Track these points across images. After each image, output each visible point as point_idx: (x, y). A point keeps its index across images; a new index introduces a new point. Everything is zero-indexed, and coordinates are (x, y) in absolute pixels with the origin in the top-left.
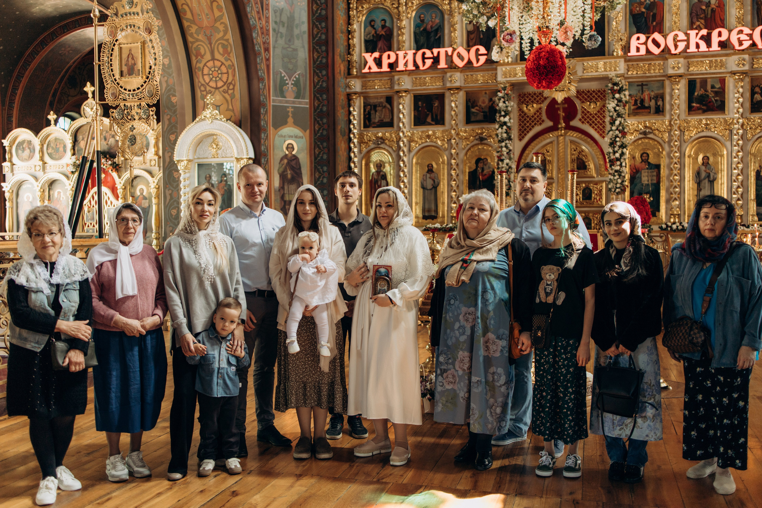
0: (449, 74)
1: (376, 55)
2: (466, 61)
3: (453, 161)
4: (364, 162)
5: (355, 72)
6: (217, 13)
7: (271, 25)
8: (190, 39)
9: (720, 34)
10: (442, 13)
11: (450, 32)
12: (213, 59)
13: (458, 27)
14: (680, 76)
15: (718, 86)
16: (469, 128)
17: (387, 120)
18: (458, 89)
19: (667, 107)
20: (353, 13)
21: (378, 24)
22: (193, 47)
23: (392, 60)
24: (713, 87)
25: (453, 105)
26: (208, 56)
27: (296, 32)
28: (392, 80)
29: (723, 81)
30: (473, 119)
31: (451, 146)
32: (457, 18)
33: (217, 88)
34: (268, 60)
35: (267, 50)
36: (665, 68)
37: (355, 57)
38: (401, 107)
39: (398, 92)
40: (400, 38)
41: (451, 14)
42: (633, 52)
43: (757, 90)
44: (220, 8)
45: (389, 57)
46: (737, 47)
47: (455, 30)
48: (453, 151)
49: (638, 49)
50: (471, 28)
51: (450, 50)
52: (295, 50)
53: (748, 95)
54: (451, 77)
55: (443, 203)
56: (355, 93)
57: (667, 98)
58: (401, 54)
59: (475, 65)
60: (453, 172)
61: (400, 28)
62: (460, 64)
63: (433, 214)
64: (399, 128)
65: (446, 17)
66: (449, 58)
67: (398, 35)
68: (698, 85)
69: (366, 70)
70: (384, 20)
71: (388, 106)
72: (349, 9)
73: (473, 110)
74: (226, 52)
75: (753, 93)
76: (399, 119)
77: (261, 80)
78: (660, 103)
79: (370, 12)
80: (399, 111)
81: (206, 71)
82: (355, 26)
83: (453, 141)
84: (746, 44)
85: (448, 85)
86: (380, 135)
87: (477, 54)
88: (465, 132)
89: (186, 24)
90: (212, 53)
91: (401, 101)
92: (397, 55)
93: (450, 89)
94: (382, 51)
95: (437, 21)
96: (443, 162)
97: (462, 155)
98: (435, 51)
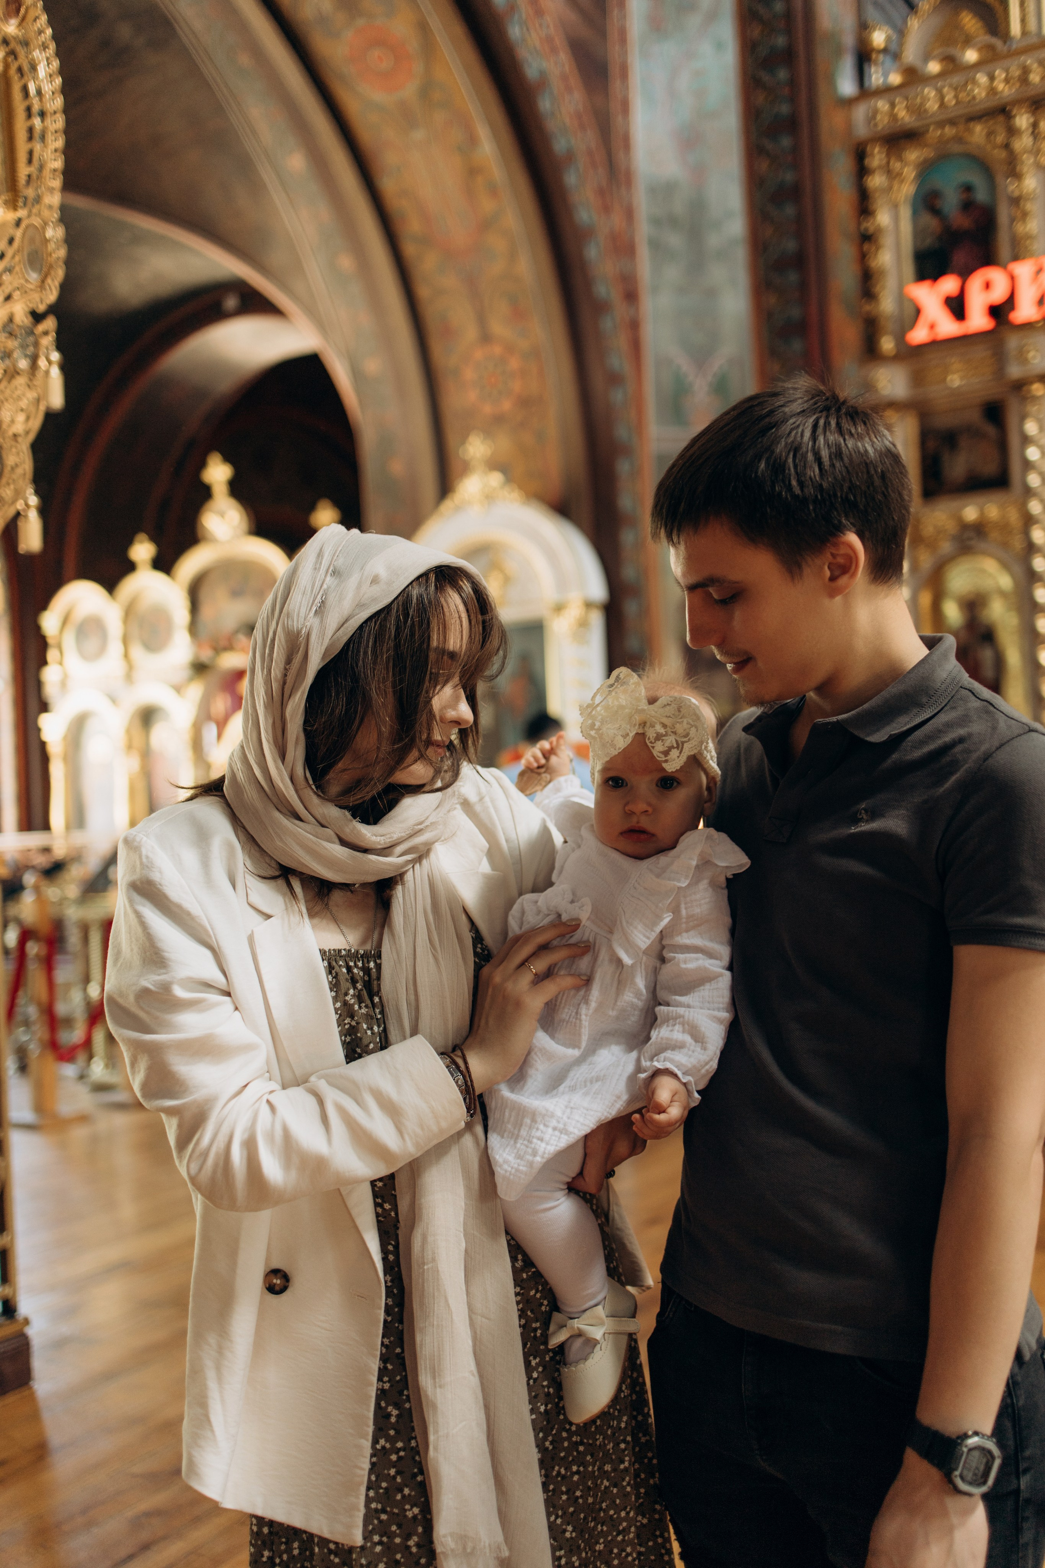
1: (949, 285)
4: (926, 599)
5: (887, 344)
6: (488, 205)
7: (643, 230)
8: (423, 292)
12: (486, 338)
17: (990, 468)
20: (876, 181)
21: (951, 201)
22: (431, 312)
23: (999, 294)
26: (471, 333)
27: (713, 241)
28: (1000, 357)
33: (499, 420)
34: (634, 326)
35: (631, 296)
37: (887, 304)
38: (1031, 427)
39: (1019, 386)
40: (1020, 228)
44: (493, 191)
45: (987, 286)
52: (711, 293)
56: (892, 405)
58: (1023, 270)
61: (1016, 201)
64: (1028, 492)
67: (1012, 220)
69: (919, 335)
70: (968, 188)
71: (991, 430)
72: (862, 171)
74: (518, 314)
76: (1028, 465)
77: (615, 379)
79: (926, 170)
80: (1026, 440)
81: (469, 374)
82: (883, 218)
86: (970, 513)
89: (410, 249)
90: (482, 320)
91: (1033, 409)
92: (1012, 278)
94: (965, 274)
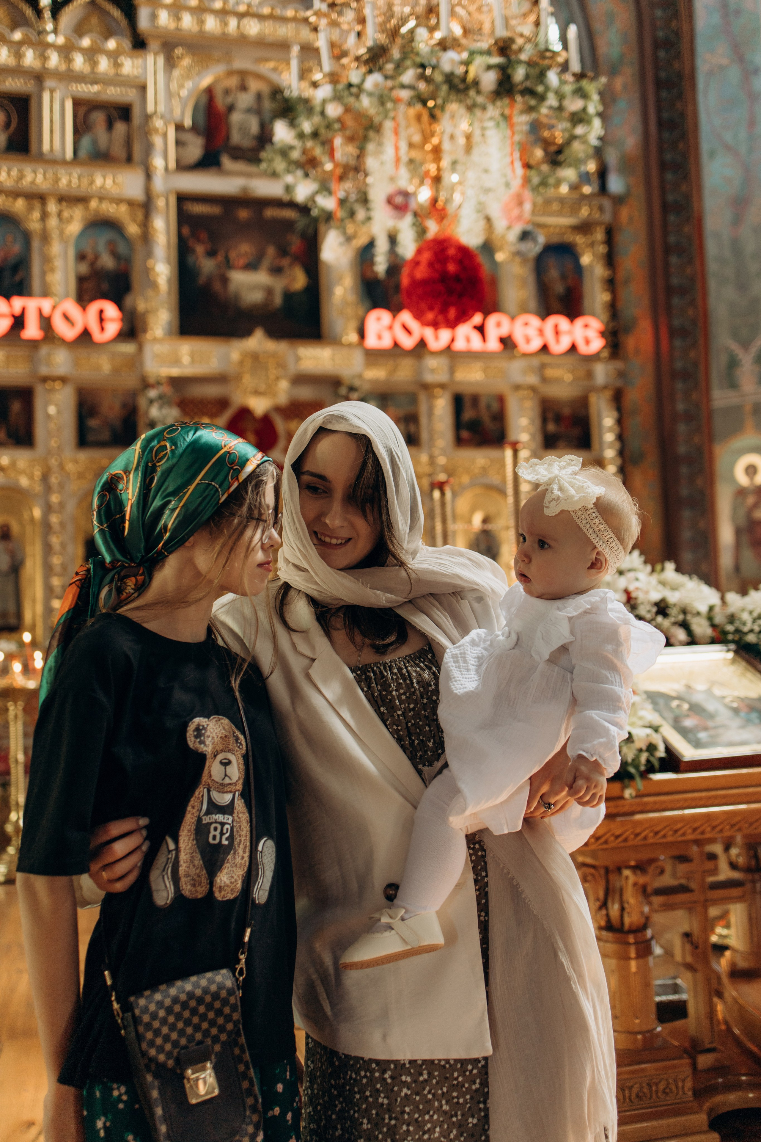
0: (44, 350)
2: (78, 329)
3: (54, 519)
9: (499, 325)
10: (27, 237)
11: (43, 274)
13: (58, 263)
14: (442, 386)
15: (495, 406)
16: (83, 456)
18: (64, 380)
19: (424, 435)
24: (489, 407)
25: (52, 410)
29: (501, 399)
30: (91, 438)
31: (48, 489)
32: (56, 248)
36: (419, 371)
41: (45, 237)
42: (371, 341)
43: (550, 415)
46: (523, 347)
47: (53, 270)
48: (55, 499)
49: (380, 337)
50: (84, 268)
51: (46, 305)
53: (538, 422)
54: (49, 355)
55: (34, 601)
57: (423, 420)
59: (98, 336)
60: (55, 540)
62: (68, 333)
63: (12, 621)
65: (36, 244)
66: (46, 323)
68: (467, 404)
73: (93, 423)
75: (544, 420)
78: (412, 428)
83: (54, 480)
84: (536, 344)
85: (44, 371)
87: (101, 320)
88: (76, 462)
93: (45, 379)
95: (16, 248)
96: (32, 519)
97: (71, 506)
98: (18, 303)
